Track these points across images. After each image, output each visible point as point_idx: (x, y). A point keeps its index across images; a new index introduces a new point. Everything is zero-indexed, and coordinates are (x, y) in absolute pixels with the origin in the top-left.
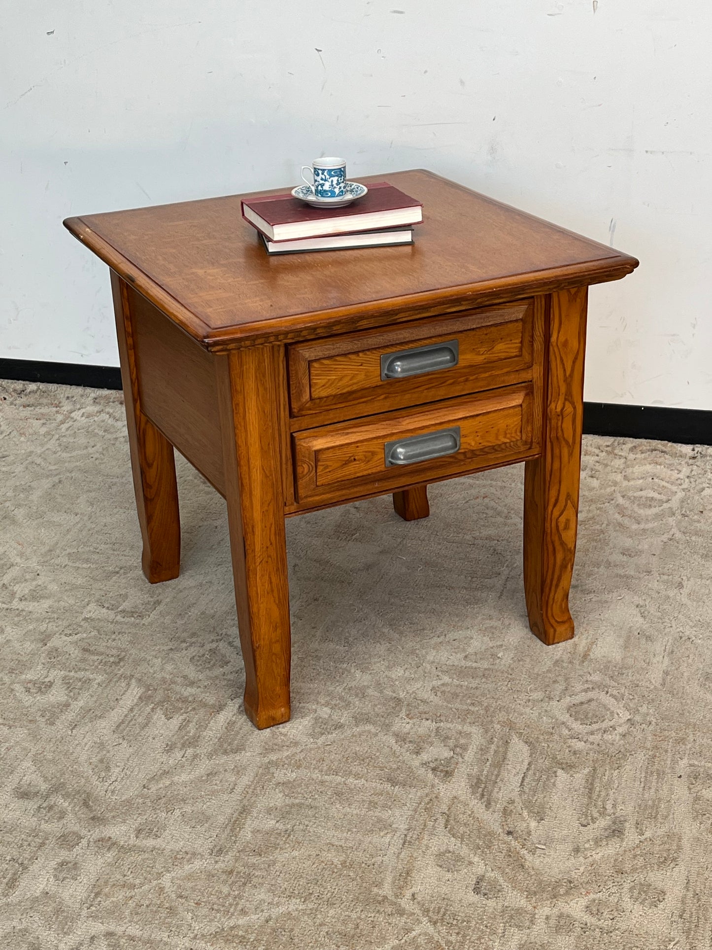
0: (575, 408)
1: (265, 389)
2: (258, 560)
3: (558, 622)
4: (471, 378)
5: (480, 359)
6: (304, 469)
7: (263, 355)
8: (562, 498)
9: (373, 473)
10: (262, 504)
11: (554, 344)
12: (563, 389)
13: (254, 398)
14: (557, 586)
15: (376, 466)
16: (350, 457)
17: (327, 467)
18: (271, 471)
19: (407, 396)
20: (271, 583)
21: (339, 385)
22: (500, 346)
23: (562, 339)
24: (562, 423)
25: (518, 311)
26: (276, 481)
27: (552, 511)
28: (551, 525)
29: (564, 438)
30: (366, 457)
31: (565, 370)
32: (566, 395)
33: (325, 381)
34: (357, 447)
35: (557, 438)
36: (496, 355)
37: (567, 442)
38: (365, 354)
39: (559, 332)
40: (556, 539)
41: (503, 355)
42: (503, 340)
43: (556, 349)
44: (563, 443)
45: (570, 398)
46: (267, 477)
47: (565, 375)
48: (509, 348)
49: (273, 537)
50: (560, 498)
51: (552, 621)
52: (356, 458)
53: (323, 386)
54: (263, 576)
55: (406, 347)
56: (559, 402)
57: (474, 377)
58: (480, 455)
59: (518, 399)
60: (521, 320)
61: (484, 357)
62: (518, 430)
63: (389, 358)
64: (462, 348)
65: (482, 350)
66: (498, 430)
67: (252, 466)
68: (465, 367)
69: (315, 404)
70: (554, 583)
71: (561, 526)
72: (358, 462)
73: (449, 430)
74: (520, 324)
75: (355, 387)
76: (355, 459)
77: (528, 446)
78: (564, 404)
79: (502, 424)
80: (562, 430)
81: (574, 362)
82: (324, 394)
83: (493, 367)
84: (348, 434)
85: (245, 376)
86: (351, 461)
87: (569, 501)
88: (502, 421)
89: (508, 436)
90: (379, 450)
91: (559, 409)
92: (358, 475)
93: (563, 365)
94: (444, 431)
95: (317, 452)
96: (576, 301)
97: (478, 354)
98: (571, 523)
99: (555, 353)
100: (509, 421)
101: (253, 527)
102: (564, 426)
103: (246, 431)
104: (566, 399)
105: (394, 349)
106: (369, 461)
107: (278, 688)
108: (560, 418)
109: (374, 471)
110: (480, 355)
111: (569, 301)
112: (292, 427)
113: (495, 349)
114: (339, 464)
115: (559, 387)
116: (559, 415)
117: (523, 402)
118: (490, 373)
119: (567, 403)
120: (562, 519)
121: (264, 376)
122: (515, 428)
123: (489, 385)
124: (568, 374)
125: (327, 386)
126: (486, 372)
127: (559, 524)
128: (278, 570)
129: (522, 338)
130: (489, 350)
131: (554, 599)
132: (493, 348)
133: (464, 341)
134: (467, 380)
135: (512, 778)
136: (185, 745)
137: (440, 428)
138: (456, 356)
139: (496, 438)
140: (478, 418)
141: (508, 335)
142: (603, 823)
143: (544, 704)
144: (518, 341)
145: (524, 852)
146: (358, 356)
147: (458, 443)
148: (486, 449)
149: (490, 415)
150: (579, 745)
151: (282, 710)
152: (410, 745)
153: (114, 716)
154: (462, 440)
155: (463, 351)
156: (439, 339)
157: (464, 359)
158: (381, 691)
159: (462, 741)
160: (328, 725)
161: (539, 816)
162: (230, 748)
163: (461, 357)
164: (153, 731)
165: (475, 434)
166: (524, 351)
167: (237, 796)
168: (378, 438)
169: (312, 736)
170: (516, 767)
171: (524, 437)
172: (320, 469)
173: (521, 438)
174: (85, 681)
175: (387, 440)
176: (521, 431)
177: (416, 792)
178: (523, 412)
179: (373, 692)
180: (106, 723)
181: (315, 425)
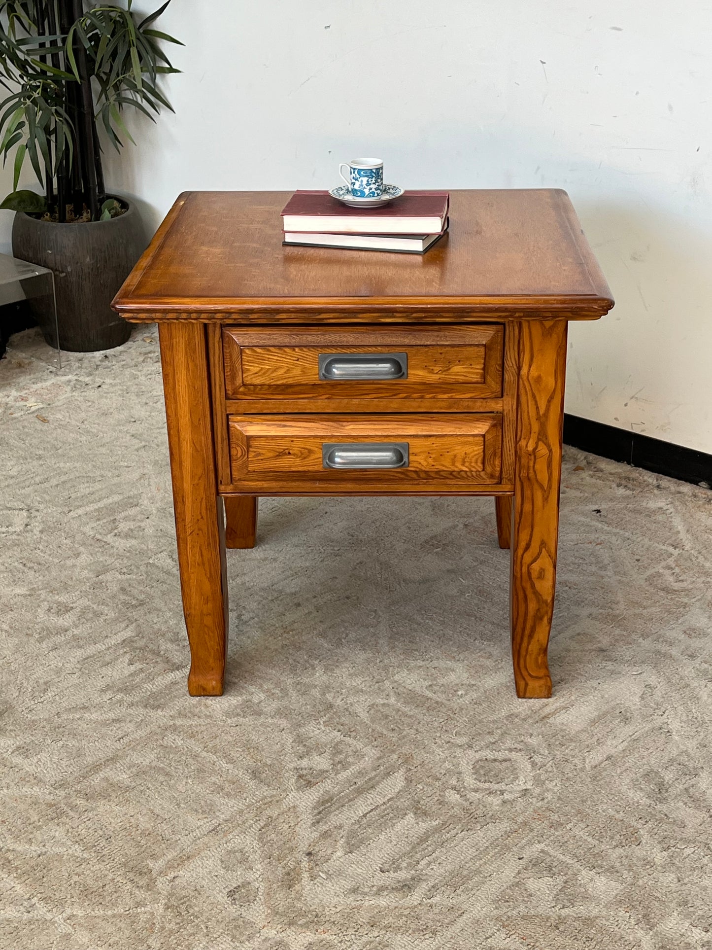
0: (550, 451)
1: (196, 365)
2: (189, 531)
3: (530, 675)
4: (428, 396)
5: (433, 378)
6: (237, 452)
7: (193, 332)
8: (535, 545)
9: (309, 471)
10: (193, 477)
11: (525, 378)
12: (536, 427)
13: (184, 372)
14: (531, 636)
15: (313, 463)
16: (285, 449)
17: (259, 454)
18: (201, 446)
19: (355, 401)
20: (202, 555)
21: (273, 375)
22: (456, 369)
23: (534, 373)
24: (534, 463)
25: (482, 336)
26: (207, 457)
27: (522, 556)
28: (521, 570)
29: (537, 481)
30: (302, 454)
31: (537, 408)
32: (539, 434)
33: (258, 369)
34: (292, 441)
35: (529, 479)
36: (454, 377)
37: (541, 487)
38: (302, 350)
39: (530, 366)
40: (528, 586)
41: (461, 379)
42: (461, 363)
43: (527, 384)
44: (536, 486)
45: (544, 439)
46: (197, 451)
47: (538, 413)
48: (469, 372)
49: (204, 511)
50: (533, 544)
51: (524, 673)
52: (291, 452)
53: (256, 373)
54: (193, 547)
55: (348, 351)
56: (531, 441)
57: (431, 396)
58: (436, 478)
59: (481, 428)
60: (485, 345)
61: (438, 376)
62: (480, 461)
63: (325, 359)
64: (412, 362)
65: (436, 369)
66: (455, 456)
67: (182, 437)
68: (415, 383)
69: (249, 390)
70: (527, 632)
71: (534, 575)
72: (292, 457)
73: (396, 444)
74: (482, 349)
75: (290, 381)
76: (289, 453)
77: (495, 481)
78: (537, 444)
79: (460, 451)
80: (535, 472)
81: (549, 401)
82: (257, 381)
83: (453, 389)
84: (285, 426)
85: (175, 349)
86: (285, 454)
87: (544, 549)
88: (459, 447)
89: (467, 464)
90: (316, 449)
91: (530, 448)
92: (294, 469)
93: (536, 402)
94: (390, 444)
95: (249, 438)
96: (551, 336)
97: (432, 372)
98: (546, 573)
99: (525, 388)
100: (468, 449)
101: (183, 497)
102: (537, 466)
103: (176, 403)
104: (539, 439)
105: (334, 351)
106: (305, 458)
107: (211, 660)
108: (532, 457)
109: (311, 469)
110: (433, 373)
111: (543, 334)
112: (228, 409)
113: (452, 370)
114: (271, 454)
115: (530, 424)
116: (530, 455)
117: (487, 432)
118: (450, 395)
119: (540, 443)
120: (536, 566)
121: (194, 352)
122: (476, 457)
123: (450, 408)
124: (542, 412)
125: (260, 374)
126: (445, 393)
127: (532, 571)
128: (209, 544)
129: (484, 364)
130: (444, 371)
131: (527, 650)
132: (450, 369)
133: (415, 355)
134: (422, 397)
135: (362, 807)
136: (120, 690)
137: (386, 440)
138: (404, 370)
139: (453, 464)
140: (431, 439)
141: (467, 359)
142: (403, 875)
143: (459, 750)
144: (478, 367)
145: (306, 875)
146: (294, 350)
147: (405, 459)
148: (442, 473)
149: (445, 439)
150: (453, 797)
151: (213, 683)
152: (301, 749)
153: (91, 650)
154: (412, 458)
155: (414, 368)
156: (386, 350)
157: (414, 375)
158: (324, 694)
159: (350, 759)
160: (250, 709)
161: (351, 849)
162: (154, 702)
163: (410, 371)
164: (108, 671)
165: (427, 454)
166: (489, 379)
167: (118, 745)
168: (315, 437)
169: (228, 714)
170: (375, 798)
171: (489, 469)
172: (251, 455)
173: (483, 470)
174: (98, 615)
175: (326, 441)
176: (483, 463)
177: (265, 791)
178: (487, 443)
179: (315, 692)
180: (79, 653)
181: (253, 411)
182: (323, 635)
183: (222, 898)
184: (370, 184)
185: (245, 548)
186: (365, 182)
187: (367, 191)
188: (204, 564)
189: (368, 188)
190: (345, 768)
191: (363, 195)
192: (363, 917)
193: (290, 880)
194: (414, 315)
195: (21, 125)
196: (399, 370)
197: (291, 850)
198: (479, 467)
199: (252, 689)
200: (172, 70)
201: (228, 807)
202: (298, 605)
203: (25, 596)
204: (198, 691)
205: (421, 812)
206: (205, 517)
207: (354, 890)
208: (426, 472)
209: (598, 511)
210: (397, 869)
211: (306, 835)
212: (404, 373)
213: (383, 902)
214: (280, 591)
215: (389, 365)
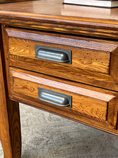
4: (83, 76)
5: (84, 66)
9: (33, 98)
15: (34, 94)
16: (25, 86)
17: (17, 85)
20: (3, 120)
21: (19, 52)
22: (95, 64)
25: (111, 47)
30: (31, 89)
33: (14, 48)
34: (28, 83)
36: (93, 68)
38: (29, 42)
41: (97, 69)
42: (97, 61)
48: (101, 67)
52: (27, 87)
53: (13, 50)
57: (84, 76)
58: (85, 117)
59: (108, 98)
60: (111, 53)
61: (86, 66)
62: (105, 115)
63: (38, 47)
64: (73, 56)
65: (85, 62)
66: (93, 109)
68: (75, 67)
69: (13, 57)
72: (28, 90)
73: (66, 95)
74: (109, 55)
75: (25, 56)
77: (113, 127)
79: (95, 107)
82: (14, 53)
83: (94, 75)
86: (25, 88)
88: (95, 105)
89: (98, 115)
90: (36, 89)
92: (29, 95)
94: (64, 95)
95: (13, 77)
97: (83, 63)
100: (99, 107)
105: (41, 44)
106: (32, 92)
110: (83, 64)
112: (10, 64)
114: (21, 87)
117: (110, 101)
118: (93, 77)
122: (103, 113)
125: (15, 50)
126: (91, 76)
128: (5, 116)
129: (110, 64)
130: (89, 64)
132: (91, 63)
133: (75, 53)
134: (80, 75)
137: (62, 92)
138: (70, 60)
139: (92, 113)
140: (82, 97)
141: (101, 59)
144: (106, 65)
146: (26, 41)
147: (70, 104)
148: (87, 116)
149: (88, 99)
154: (73, 104)
155: (75, 58)
156: (62, 47)
157: (75, 63)
163: (73, 61)
165: (80, 104)
166: (112, 73)
168: (36, 83)
171: (110, 120)
172: (14, 85)
173: (106, 120)
175: (39, 86)
176: (107, 116)
178: (109, 107)
181: (17, 67)
188: (4, 123)
196: (67, 59)
198: (104, 118)
206: (3, 105)
208: (80, 113)
212: (69, 61)
215: (62, 55)
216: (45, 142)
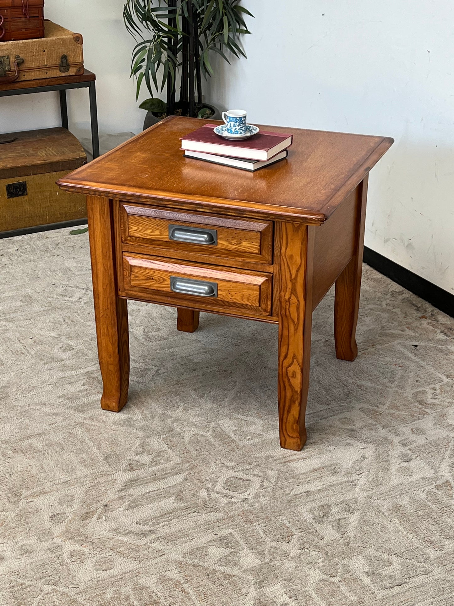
0: (298, 301)
1: (105, 221)
2: (101, 315)
3: (289, 436)
4: (230, 257)
5: (232, 247)
6: (126, 273)
7: (104, 202)
8: (290, 356)
9: (163, 291)
10: (103, 284)
11: (283, 255)
12: (290, 285)
13: (99, 224)
14: (289, 411)
15: (165, 287)
16: (150, 276)
17: (137, 277)
18: (107, 267)
19: (191, 254)
20: (108, 330)
21: (145, 233)
22: (244, 244)
23: (289, 252)
24: (289, 307)
25: (261, 226)
26: (111, 274)
27: (283, 362)
28: (282, 370)
29: (291, 318)
30: (159, 280)
31: (290, 274)
32: (292, 290)
33: (137, 228)
34: (154, 272)
35: (286, 316)
36: (243, 248)
37: (294, 322)
38: (160, 220)
39: (286, 248)
40: (286, 380)
41: (248, 250)
42: (247, 241)
43: (284, 258)
44: (290, 321)
45: (295, 293)
46: (105, 270)
47: (291, 277)
48: (252, 247)
49: (109, 305)
50: (289, 356)
51: (285, 433)
53: (135, 230)
54: (103, 324)
55: (185, 225)
56: (287, 293)
57: (232, 257)
58: (234, 306)
59: (260, 280)
60: (261, 232)
61: (234, 246)
62: (257, 300)
64: (219, 236)
65: (233, 242)
66: (243, 295)
67: (98, 261)
68: (222, 249)
69: (133, 239)
70: (286, 408)
71: (290, 374)
72: (154, 281)
73: (210, 283)
74: (259, 234)
75: (154, 237)
76: (153, 279)
77: (268, 314)
78: (290, 295)
79: (246, 292)
80: (289, 312)
81: (297, 271)
82: (136, 235)
83: (243, 255)
84: (152, 263)
85: (94, 210)
86: (150, 279)
87: (295, 360)
88: (246, 290)
89: (250, 301)
90: (167, 279)
91: (287, 297)
92: (155, 288)
93: (290, 270)
94: (206, 282)
95: (132, 266)
96: (298, 232)
97: (231, 243)
98: (297, 375)
99: (283, 261)
100: (250, 292)
101: (98, 295)
102: (291, 309)
103: (94, 240)
104: (291, 293)
105: (177, 224)
106: (161, 283)
107: (113, 391)
108: (288, 303)
109: (164, 289)
110: (232, 244)
111: (293, 231)
112: (123, 248)
113: (242, 244)
114: (143, 278)
115: (286, 283)
116: (287, 301)
117: (263, 283)
118: (242, 259)
119: (292, 295)
120: (291, 369)
121: (104, 214)
122: (255, 298)
123: (244, 266)
124: (293, 276)
125: (138, 231)
126: (240, 257)
127: (288, 372)
128: (112, 324)
129: (260, 243)
130: (238, 244)
131: (287, 419)
133: (221, 232)
134: (227, 257)
135: (151, 488)
136: (68, 399)
137: (205, 280)
138: (215, 240)
139: (242, 300)
140: (230, 283)
141: (251, 239)
142: (147, 528)
143: (225, 469)
144: (257, 244)
145: (96, 516)
146: (156, 220)
147: (215, 293)
148: (237, 304)
149: (238, 284)
150: (203, 493)
151: (114, 404)
152: (140, 450)
153: (68, 374)
154: (219, 292)
155: (221, 239)
156: (206, 227)
157: (221, 244)
158: (173, 423)
159: (161, 461)
160: (129, 423)
161: (129, 508)
162: (80, 409)
163: (219, 241)
164: (69, 387)
165: (227, 291)
166: (264, 253)
167: (48, 428)
168: (167, 271)
169: (115, 423)
170: (161, 485)
171: (263, 306)
172: (133, 276)
173: (260, 306)
174: (84, 355)
175: (172, 275)
176: (260, 302)
177: (106, 468)
178: (262, 290)
179: (169, 421)
180: (61, 374)
181: (136, 252)
182: (195, 390)
183: (47, 517)
184: (235, 126)
185: (188, 332)
186: (232, 125)
187: (233, 130)
188: (109, 335)
189: (234, 128)
190: (156, 465)
191: (231, 132)
192: (110, 544)
193: (86, 516)
194: (214, 209)
195: (143, 60)
196: (212, 240)
197: (98, 501)
198: (257, 304)
199: (137, 412)
200: (247, 32)
201: (81, 471)
202: (195, 370)
203: (53, 338)
204: (106, 407)
205: (179, 497)
206: (109, 308)
207: (116, 530)
208: (228, 302)
209: (416, 346)
210: (147, 524)
211: (112, 494)
212: (214, 242)
213: (125, 539)
214: (190, 360)
215: (206, 236)
216: (153, 372)
